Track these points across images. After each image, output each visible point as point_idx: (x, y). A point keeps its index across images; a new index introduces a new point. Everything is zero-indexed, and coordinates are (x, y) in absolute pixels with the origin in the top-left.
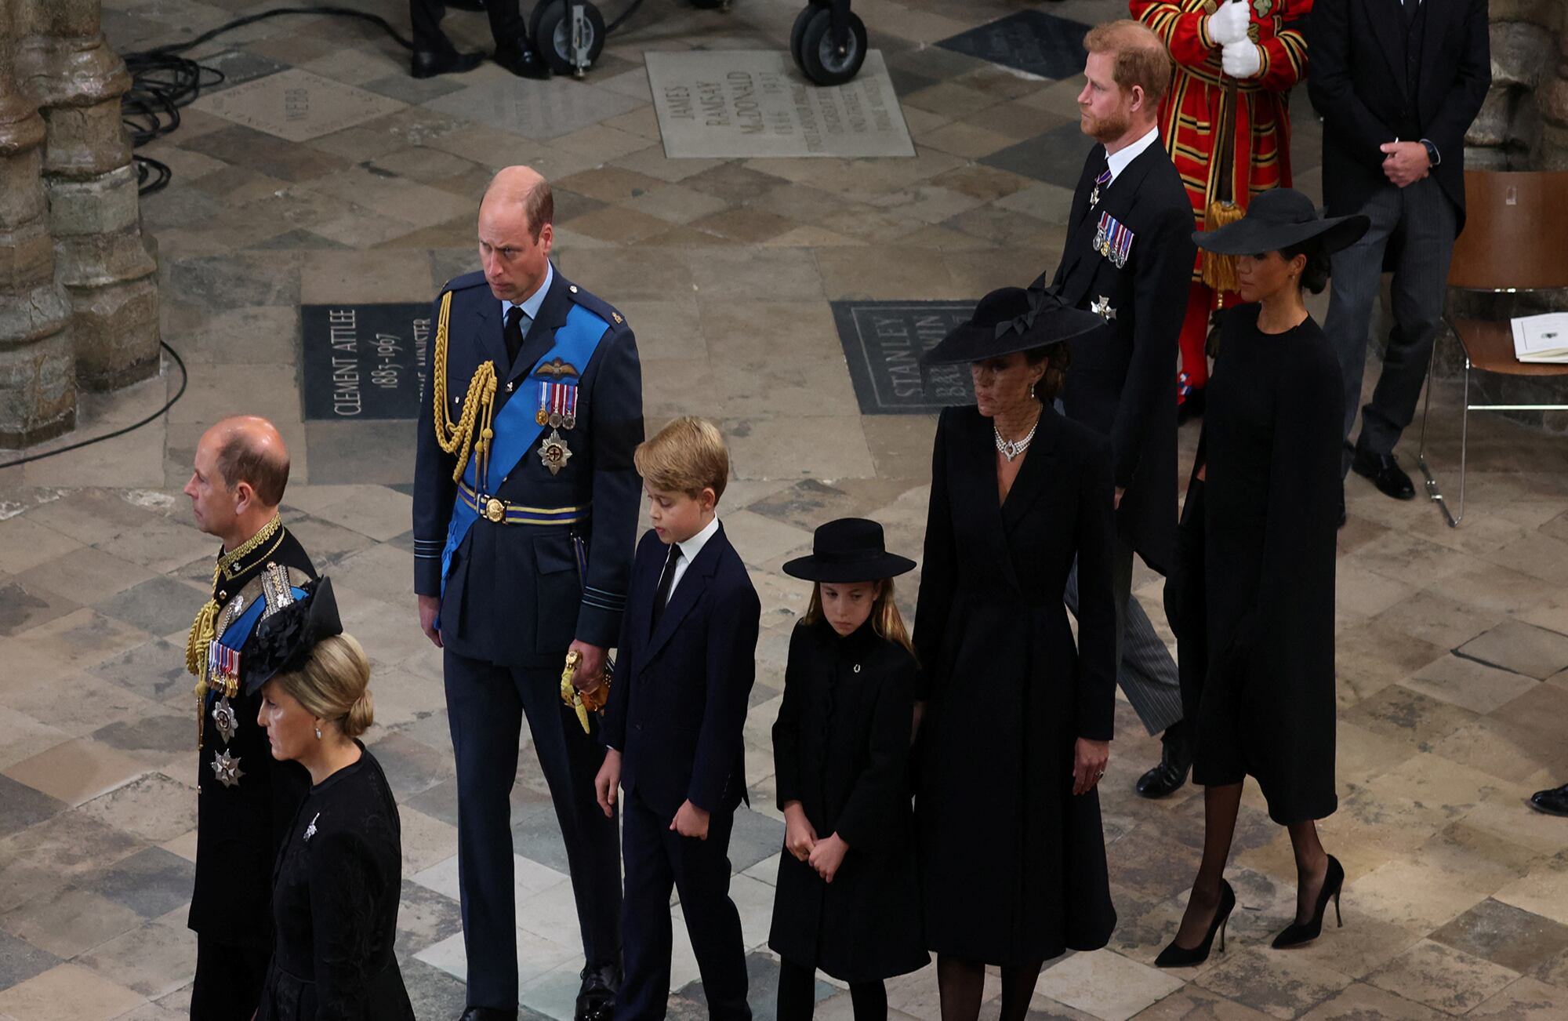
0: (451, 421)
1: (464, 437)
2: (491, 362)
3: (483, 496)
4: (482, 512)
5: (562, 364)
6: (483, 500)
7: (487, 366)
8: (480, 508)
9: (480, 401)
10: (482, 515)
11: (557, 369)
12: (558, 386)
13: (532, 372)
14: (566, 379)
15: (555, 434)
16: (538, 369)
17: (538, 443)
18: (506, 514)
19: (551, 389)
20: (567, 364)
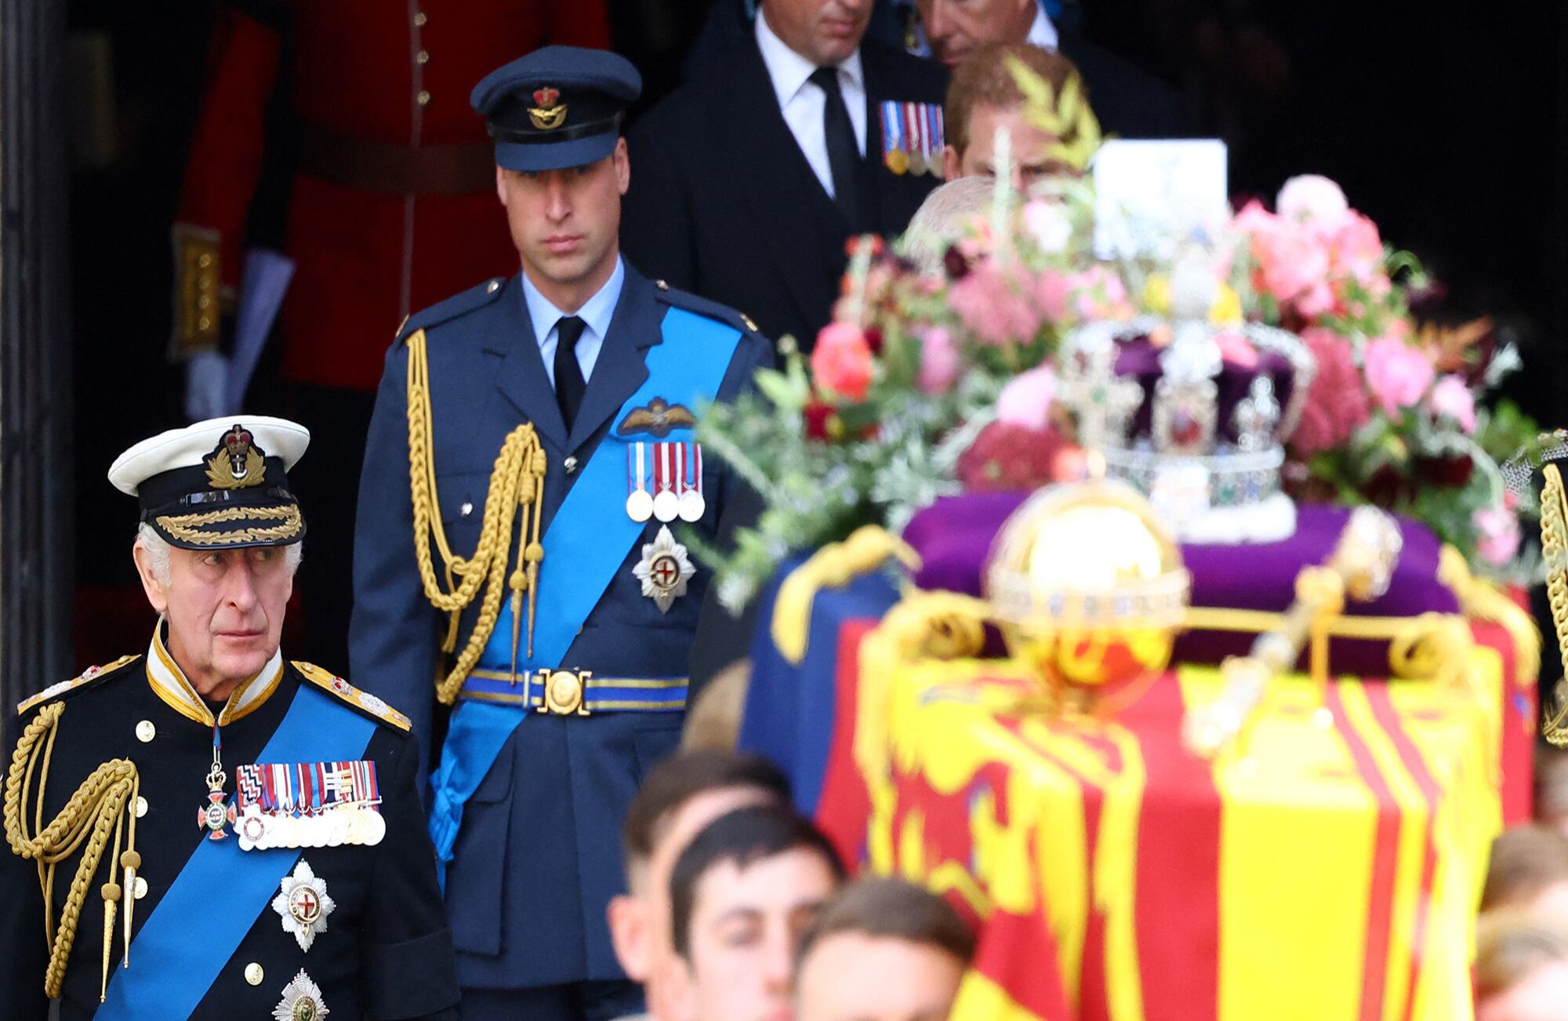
0: (454, 553)
1: (490, 571)
2: (529, 426)
3: (536, 673)
4: (536, 701)
5: (666, 406)
6: (538, 680)
7: (523, 435)
8: (532, 693)
9: (517, 497)
10: (534, 709)
11: (658, 417)
12: (665, 447)
13: (613, 429)
14: (676, 433)
15: (664, 534)
16: (624, 421)
17: (635, 556)
18: (586, 694)
19: (652, 453)
20: (677, 406)
